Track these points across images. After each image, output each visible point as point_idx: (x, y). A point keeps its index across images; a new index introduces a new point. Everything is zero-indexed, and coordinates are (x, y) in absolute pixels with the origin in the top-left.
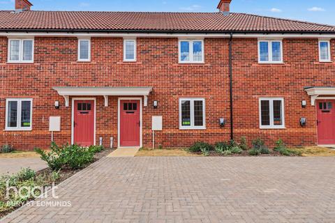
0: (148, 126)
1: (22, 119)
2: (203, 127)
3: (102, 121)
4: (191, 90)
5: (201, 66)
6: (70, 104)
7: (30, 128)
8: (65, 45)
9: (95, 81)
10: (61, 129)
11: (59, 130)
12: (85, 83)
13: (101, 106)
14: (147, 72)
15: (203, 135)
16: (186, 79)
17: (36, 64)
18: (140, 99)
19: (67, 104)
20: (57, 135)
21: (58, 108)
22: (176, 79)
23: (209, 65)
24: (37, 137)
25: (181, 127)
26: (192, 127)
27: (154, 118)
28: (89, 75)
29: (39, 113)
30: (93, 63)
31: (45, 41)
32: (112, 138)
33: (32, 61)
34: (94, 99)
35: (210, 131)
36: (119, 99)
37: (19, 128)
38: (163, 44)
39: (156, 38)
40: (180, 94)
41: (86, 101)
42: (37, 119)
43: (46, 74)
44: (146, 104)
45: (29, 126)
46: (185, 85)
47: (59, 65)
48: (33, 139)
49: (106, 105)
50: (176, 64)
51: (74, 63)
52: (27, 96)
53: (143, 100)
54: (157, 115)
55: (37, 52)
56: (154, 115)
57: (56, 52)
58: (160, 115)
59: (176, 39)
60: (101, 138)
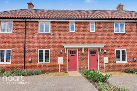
0: (102, 61)
1: (45, 59)
2: (126, 62)
3: (81, 59)
4: (121, 45)
5: (124, 34)
6: (67, 51)
7: (49, 63)
8: (64, 25)
9: (77, 41)
10: (63, 63)
11: (62, 63)
12: (73, 42)
13: (80, 53)
14: (100, 37)
15: (126, 65)
16: (118, 40)
17: (52, 34)
18: (98, 49)
19: (66, 52)
20: (62, 66)
21: (61, 53)
22: (114, 40)
23: (128, 34)
24: (52, 66)
25: (117, 62)
26: (121, 62)
27: (104, 58)
28: (75, 38)
29: (53, 55)
30: (77, 33)
31: (56, 23)
32: (86, 67)
33: (50, 32)
34: (77, 49)
35: (130, 64)
36: (89, 49)
37: (44, 62)
38: (107, 24)
39: (104, 22)
40: (115, 47)
41: (74, 50)
42: (52, 58)
43: (56, 38)
44: (100, 51)
45: (49, 61)
46: (117, 43)
47: (62, 34)
48: (50, 67)
49: (83, 52)
50: (114, 34)
51: (68, 33)
52: (48, 48)
53: (99, 50)
54: (106, 56)
55: (52, 28)
56: (105, 56)
57: (60, 28)
58: (107, 56)
59: (113, 22)
60: (81, 67)
